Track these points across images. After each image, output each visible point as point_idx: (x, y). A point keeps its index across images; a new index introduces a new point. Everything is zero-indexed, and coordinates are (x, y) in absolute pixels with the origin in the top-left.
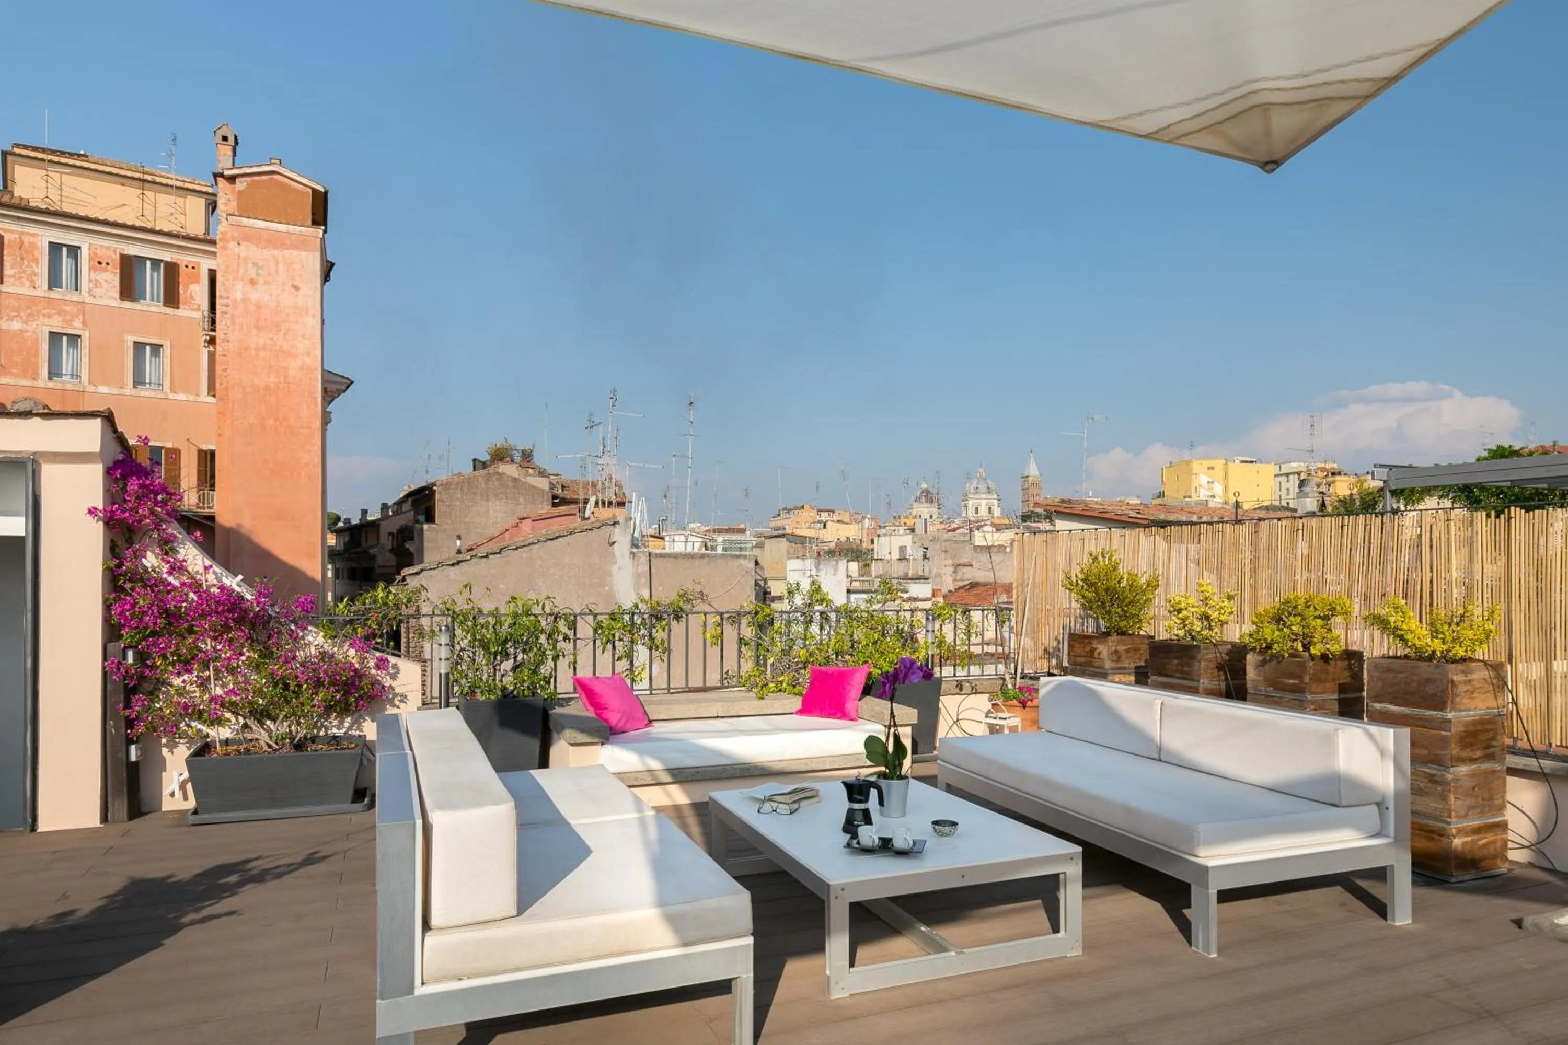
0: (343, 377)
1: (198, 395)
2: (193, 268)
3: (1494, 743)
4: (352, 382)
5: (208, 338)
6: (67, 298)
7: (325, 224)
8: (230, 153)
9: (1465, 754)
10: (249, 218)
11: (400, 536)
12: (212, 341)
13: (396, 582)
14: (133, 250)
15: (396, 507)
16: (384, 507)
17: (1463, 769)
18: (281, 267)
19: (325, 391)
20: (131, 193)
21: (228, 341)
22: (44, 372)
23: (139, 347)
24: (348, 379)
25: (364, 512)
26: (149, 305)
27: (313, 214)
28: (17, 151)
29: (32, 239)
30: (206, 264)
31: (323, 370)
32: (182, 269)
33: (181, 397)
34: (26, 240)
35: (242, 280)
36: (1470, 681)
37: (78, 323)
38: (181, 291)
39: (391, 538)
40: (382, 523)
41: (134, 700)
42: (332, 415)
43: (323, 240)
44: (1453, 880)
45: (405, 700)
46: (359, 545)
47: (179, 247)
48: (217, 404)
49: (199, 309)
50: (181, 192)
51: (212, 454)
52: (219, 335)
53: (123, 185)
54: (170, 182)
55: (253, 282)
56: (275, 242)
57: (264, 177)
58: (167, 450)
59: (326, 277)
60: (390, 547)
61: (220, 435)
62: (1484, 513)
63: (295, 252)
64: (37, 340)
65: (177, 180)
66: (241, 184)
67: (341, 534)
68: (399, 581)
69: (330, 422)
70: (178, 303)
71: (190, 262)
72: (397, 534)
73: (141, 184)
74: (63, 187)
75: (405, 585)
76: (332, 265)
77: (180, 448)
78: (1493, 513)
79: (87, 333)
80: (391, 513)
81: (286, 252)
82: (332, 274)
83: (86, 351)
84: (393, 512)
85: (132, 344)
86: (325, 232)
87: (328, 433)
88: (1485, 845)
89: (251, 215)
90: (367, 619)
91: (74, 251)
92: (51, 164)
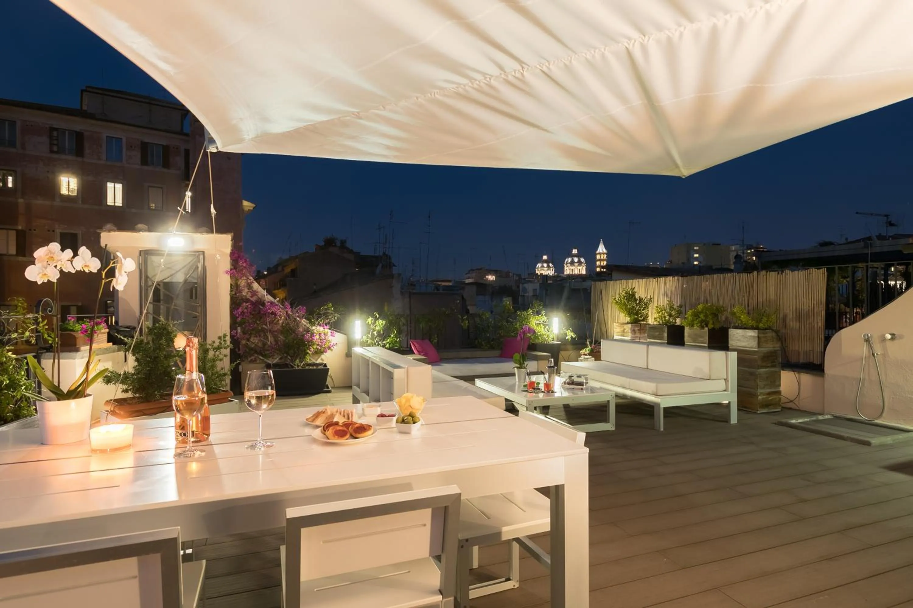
2: (177, 148)
3: (776, 361)
6: (115, 164)
9: (764, 364)
14: (147, 139)
17: (763, 370)
26: (153, 167)
28: (88, 89)
29: (98, 135)
30: (183, 146)
32: (172, 149)
34: (96, 135)
36: (766, 337)
37: (121, 177)
38: (171, 159)
44: (758, 412)
47: (170, 138)
49: (179, 170)
54: (163, 104)
62: (777, 273)
64: (101, 186)
70: (170, 166)
71: (175, 145)
73: (148, 105)
78: (780, 272)
79: (125, 182)
85: (147, 187)
88: (771, 400)
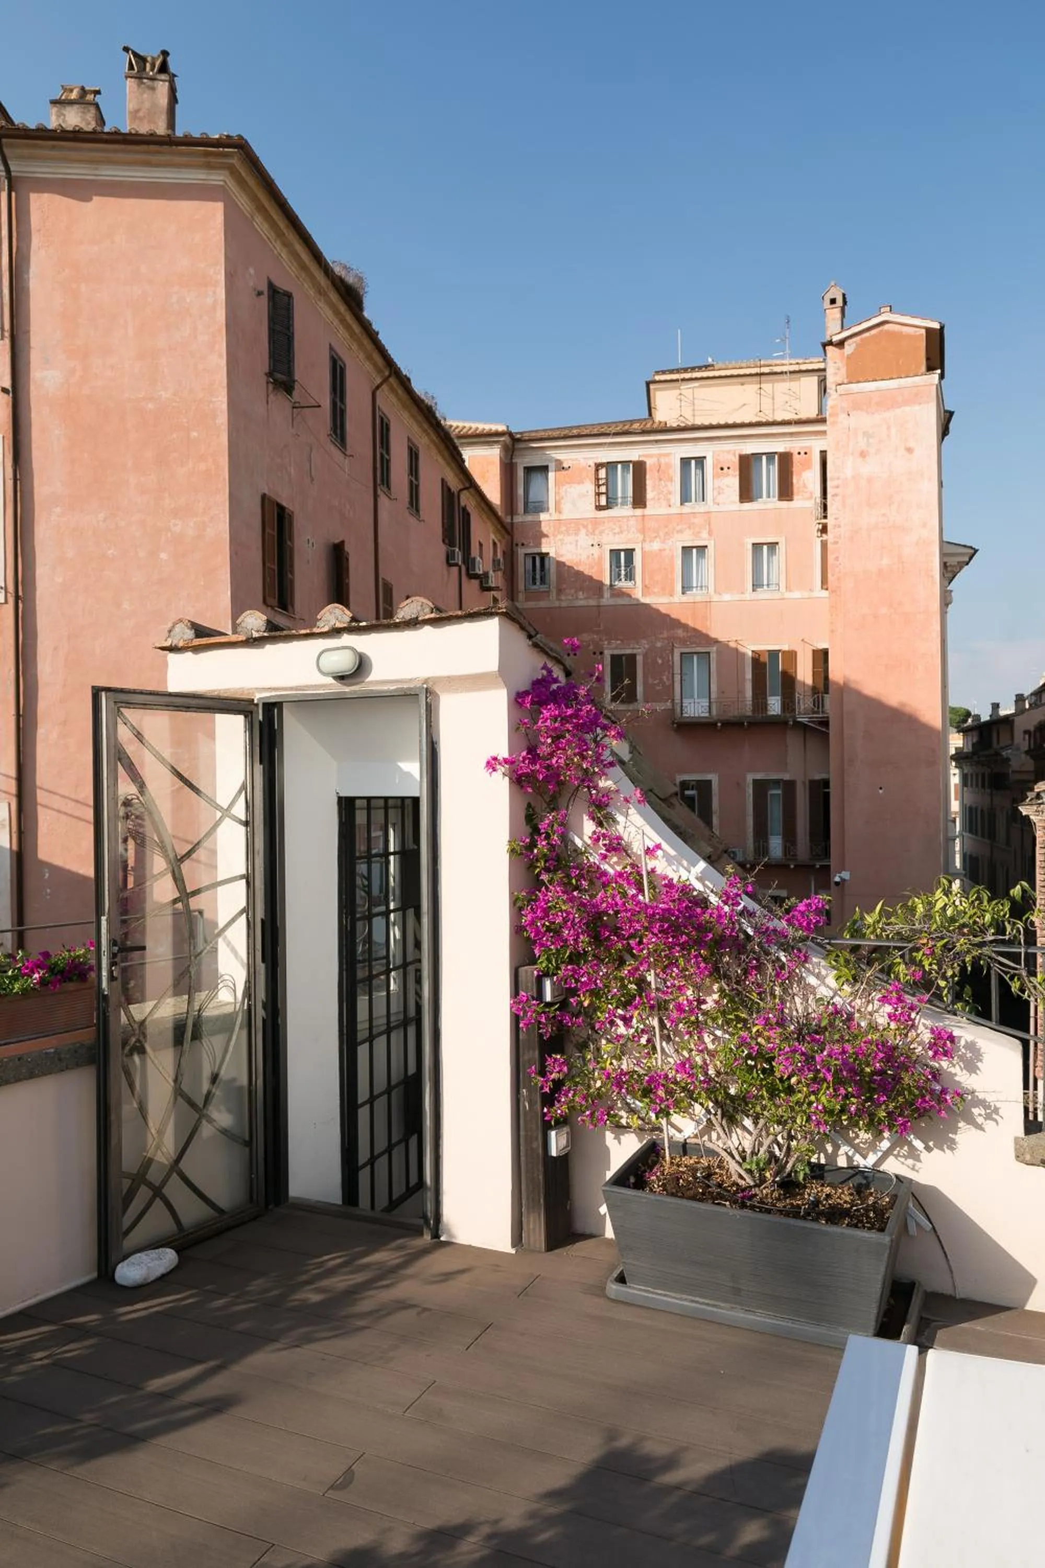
0: (965, 546)
1: (811, 590)
2: (806, 453)
4: (976, 551)
5: (820, 526)
6: (695, 511)
7: (942, 367)
8: (839, 315)
10: (858, 382)
11: (1038, 735)
12: (824, 530)
13: (1028, 800)
14: (750, 448)
15: (1034, 698)
16: (1020, 699)
18: (893, 431)
19: (944, 566)
20: (750, 389)
21: (839, 526)
22: (679, 588)
23: (757, 546)
24: (971, 548)
25: (996, 706)
26: (765, 503)
27: (928, 359)
28: (657, 378)
29: (667, 460)
30: (816, 445)
31: (942, 542)
32: (796, 458)
33: (796, 594)
34: (663, 460)
35: (852, 454)
37: (705, 534)
38: (795, 481)
39: (1027, 737)
40: (1016, 719)
41: (549, 1061)
42: (953, 594)
43: (939, 388)
45: (994, 1116)
46: (990, 745)
47: (791, 434)
48: (829, 598)
49: (811, 498)
50: (794, 376)
51: (825, 653)
52: (830, 521)
53: (742, 384)
54: (785, 369)
55: (863, 454)
56: (888, 402)
57: (873, 332)
58: (784, 652)
59: (944, 431)
60: (1026, 749)
61: (832, 631)
63: (907, 409)
64: (673, 556)
65: (791, 364)
66: (849, 347)
67: (970, 733)
68: (1031, 800)
69: (950, 603)
70: (792, 494)
71: (802, 448)
72: (1035, 731)
73: (757, 379)
74: (696, 402)
75: (1040, 804)
76: (951, 414)
77: (796, 649)
79: (712, 542)
80: (1027, 706)
81: (898, 411)
82: (951, 426)
83: (712, 561)
84: (1030, 705)
85: (750, 547)
86: (942, 376)
87: (949, 616)
89: (861, 379)
90: (917, 950)
91: (700, 461)
92: (685, 382)
